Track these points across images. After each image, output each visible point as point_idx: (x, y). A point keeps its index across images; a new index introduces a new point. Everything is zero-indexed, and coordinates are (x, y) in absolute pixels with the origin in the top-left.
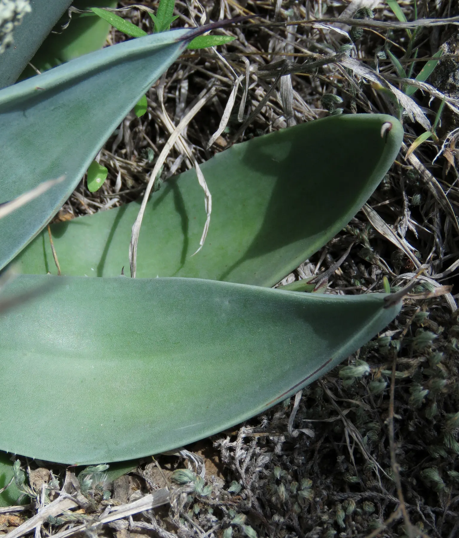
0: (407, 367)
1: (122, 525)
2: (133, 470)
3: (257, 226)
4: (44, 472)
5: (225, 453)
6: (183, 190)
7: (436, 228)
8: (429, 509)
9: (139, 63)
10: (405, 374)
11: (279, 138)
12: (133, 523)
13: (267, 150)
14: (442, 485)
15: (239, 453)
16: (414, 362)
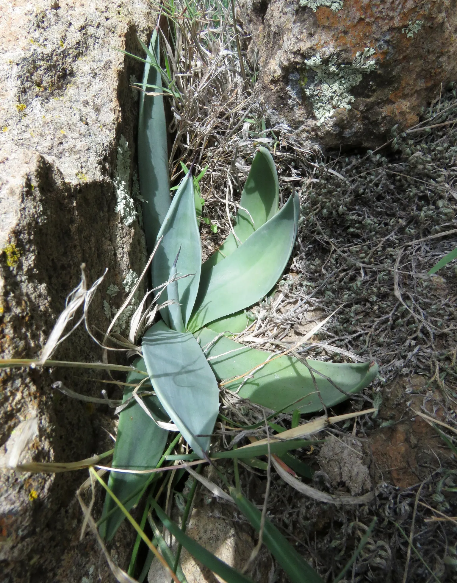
0: (317, 208)
1: (280, 306)
2: (276, 290)
3: (263, 207)
4: (255, 308)
5: (294, 268)
6: (242, 214)
7: (303, 166)
8: (359, 240)
9: (186, 191)
10: (317, 210)
11: (249, 181)
12: (282, 304)
13: (249, 187)
14: (357, 231)
15: (297, 265)
16: (318, 205)
